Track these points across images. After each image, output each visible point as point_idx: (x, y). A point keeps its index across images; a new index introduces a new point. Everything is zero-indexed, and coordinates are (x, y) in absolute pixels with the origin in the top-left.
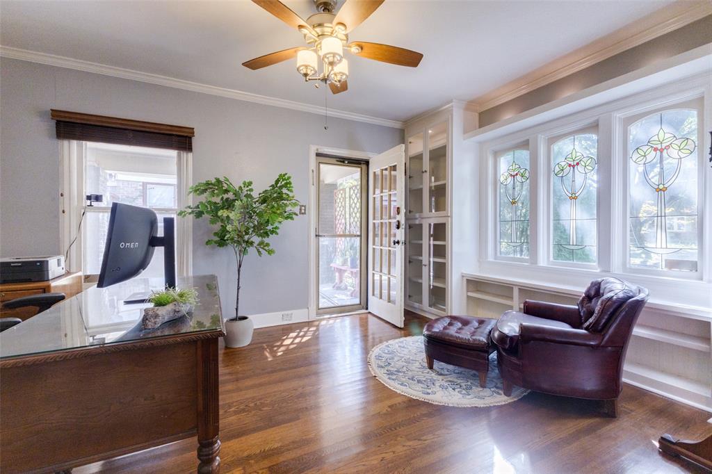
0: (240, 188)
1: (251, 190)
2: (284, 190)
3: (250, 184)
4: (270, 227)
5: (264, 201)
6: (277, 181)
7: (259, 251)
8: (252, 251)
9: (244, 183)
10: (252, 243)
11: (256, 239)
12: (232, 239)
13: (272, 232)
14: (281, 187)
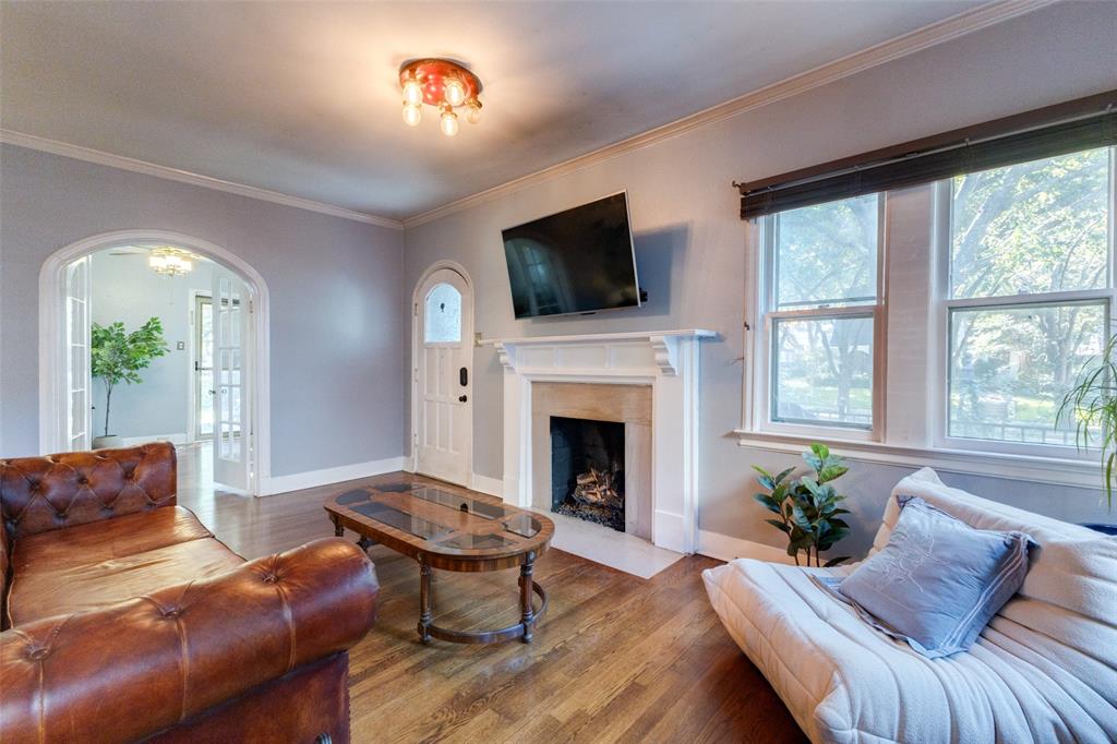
0: (111, 328)
1: (123, 329)
2: (155, 332)
3: (121, 324)
4: (140, 362)
5: (133, 341)
6: (149, 324)
7: (128, 382)
8: (122, 380)
9: (115, 324)
10: (121, 375)
11: (125, 372)
12: (102, 371)
13: (142, 366)
14: (152, 329)
